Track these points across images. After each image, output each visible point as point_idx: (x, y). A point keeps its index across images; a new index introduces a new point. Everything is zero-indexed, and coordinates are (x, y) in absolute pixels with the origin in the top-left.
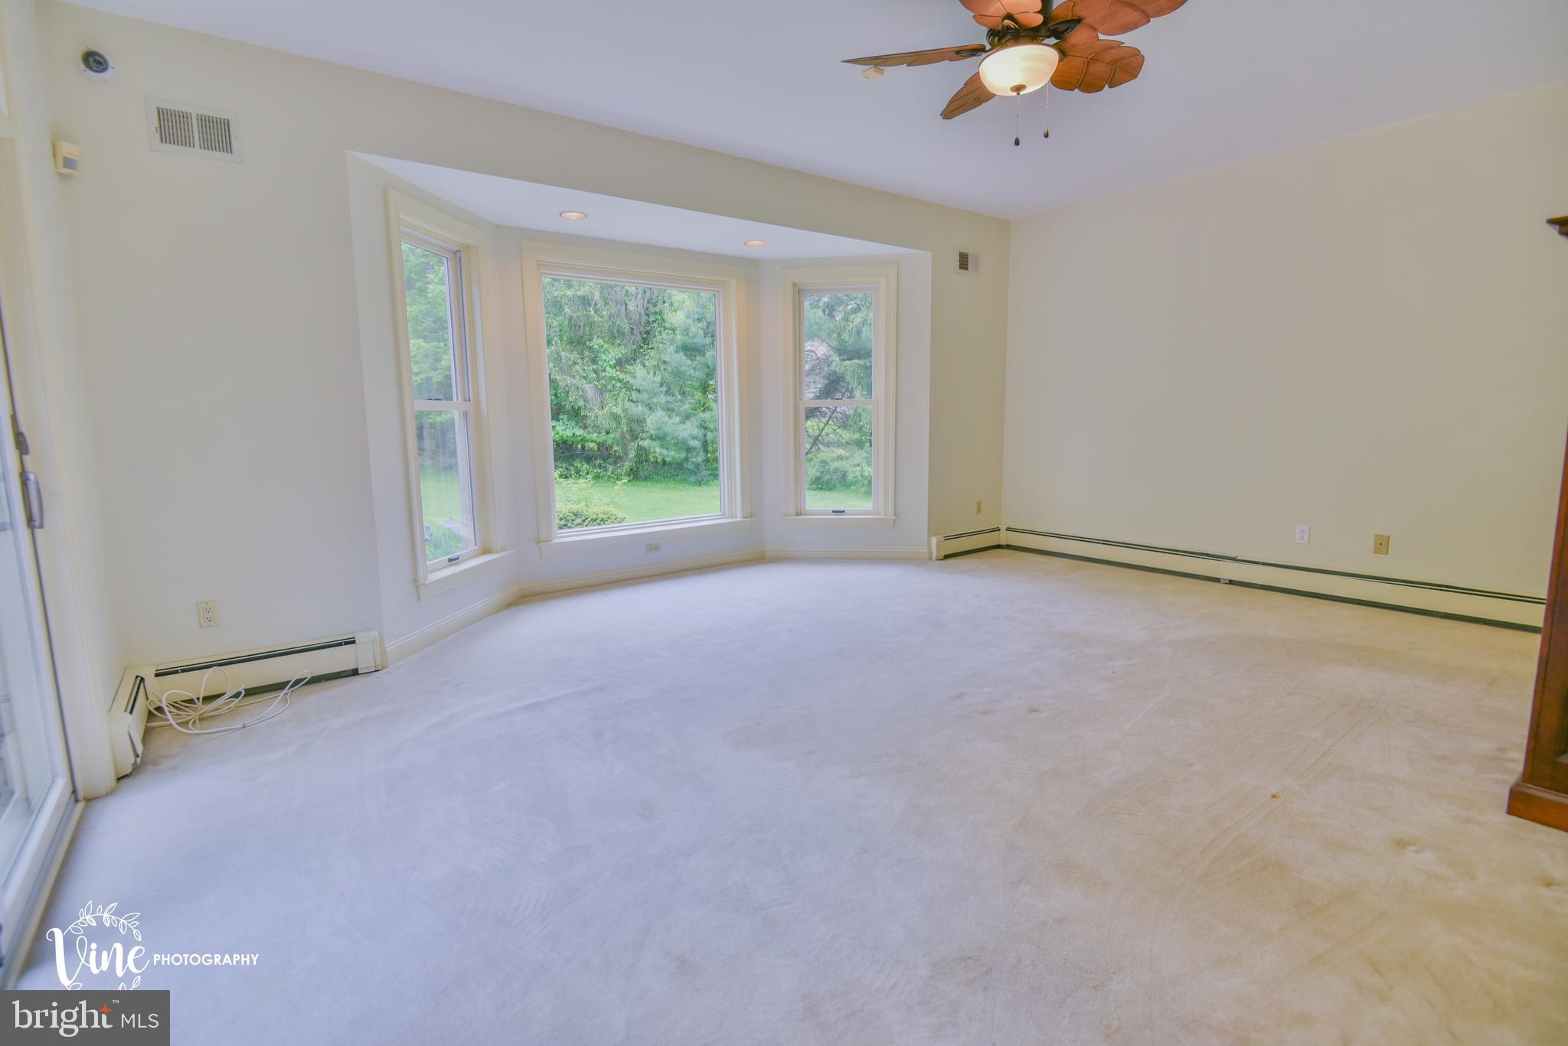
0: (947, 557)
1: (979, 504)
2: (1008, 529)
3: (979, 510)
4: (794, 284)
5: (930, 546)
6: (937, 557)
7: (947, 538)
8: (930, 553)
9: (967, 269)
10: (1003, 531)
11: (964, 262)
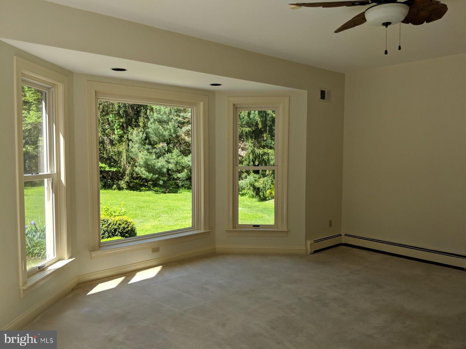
0: (316, 252)
1: (331, 222)
2: (346, 235)
3: (331, 225)
4: (234, 105)
5: (306, 246)
6: (310, 252)
7: (316, 241)
8: (307, 250)
9: (324, 99)
10: (343, 236)
11: (323, 95)
